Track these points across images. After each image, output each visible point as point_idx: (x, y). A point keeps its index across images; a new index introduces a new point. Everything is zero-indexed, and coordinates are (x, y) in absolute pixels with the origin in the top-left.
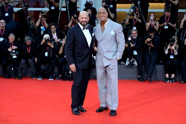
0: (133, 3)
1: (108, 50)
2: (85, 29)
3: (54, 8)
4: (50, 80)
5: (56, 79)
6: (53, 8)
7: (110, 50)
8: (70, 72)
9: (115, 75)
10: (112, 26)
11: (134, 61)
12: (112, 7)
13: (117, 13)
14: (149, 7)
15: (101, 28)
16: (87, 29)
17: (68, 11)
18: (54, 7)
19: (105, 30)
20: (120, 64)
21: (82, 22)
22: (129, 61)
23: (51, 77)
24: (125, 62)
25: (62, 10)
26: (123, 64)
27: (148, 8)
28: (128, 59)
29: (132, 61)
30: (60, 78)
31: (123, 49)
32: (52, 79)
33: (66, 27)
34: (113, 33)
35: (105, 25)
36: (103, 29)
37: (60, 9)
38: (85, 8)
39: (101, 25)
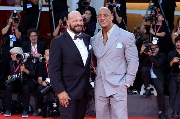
0: (151, 2)
1: (112, 72)
2: (78, 39)
3: (31, 6)
4: (23, 116)
5: (33, 115)
6: (29, 6)
7: (115, 72)
8: (55, 106)
9: (124, 110)
10: (119, 36)
11: (152, 89)
12: (120, 7)
13: (127, 16)
14: (176, 8)
15: (103, 38)
16: (80, 38)
17: (52, 12)
18: (31, 4)
19: (108, 41)
20: (131, 94)
21: (75, 26)
22: (145, 89)
23: (25, 112)
24: (139, 91)
25: (42, 10)
26: (136, 93)
27: (174, 10)
28: (143, 86)
29: (150, 88)
30: (40, 114)
31: (135, 71)
32: (27, 116)
33: (49, 36)
34: (120, 46)
35: (108, 33)
36: (105, 40)
37: (39, 8)
38: (78, 7)
39: (103, 34)
